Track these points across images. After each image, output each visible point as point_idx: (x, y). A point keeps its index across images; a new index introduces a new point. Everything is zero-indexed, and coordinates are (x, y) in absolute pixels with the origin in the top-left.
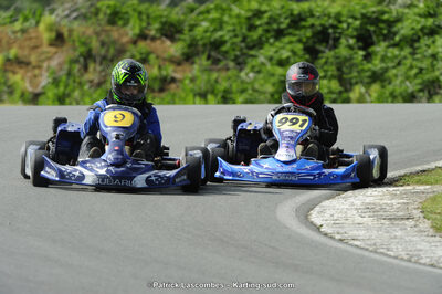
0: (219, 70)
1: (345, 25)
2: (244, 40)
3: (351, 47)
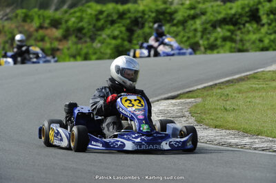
0: (82, 43)
2: (94, 26)
3: (151, 28)
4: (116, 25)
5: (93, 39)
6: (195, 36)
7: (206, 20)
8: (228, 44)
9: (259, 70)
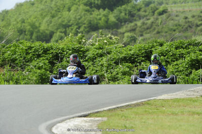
1: (65, 53)
9: (152, 98)
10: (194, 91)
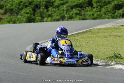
0: (13, 16)
2: (18, 8)
3: (43, 9)
4: (28, 8)
5: (17, 14)
6: (63, 13)
7: (68, 5)
8: (78, 16)
9: (92, 28)
10: (117, 23)
